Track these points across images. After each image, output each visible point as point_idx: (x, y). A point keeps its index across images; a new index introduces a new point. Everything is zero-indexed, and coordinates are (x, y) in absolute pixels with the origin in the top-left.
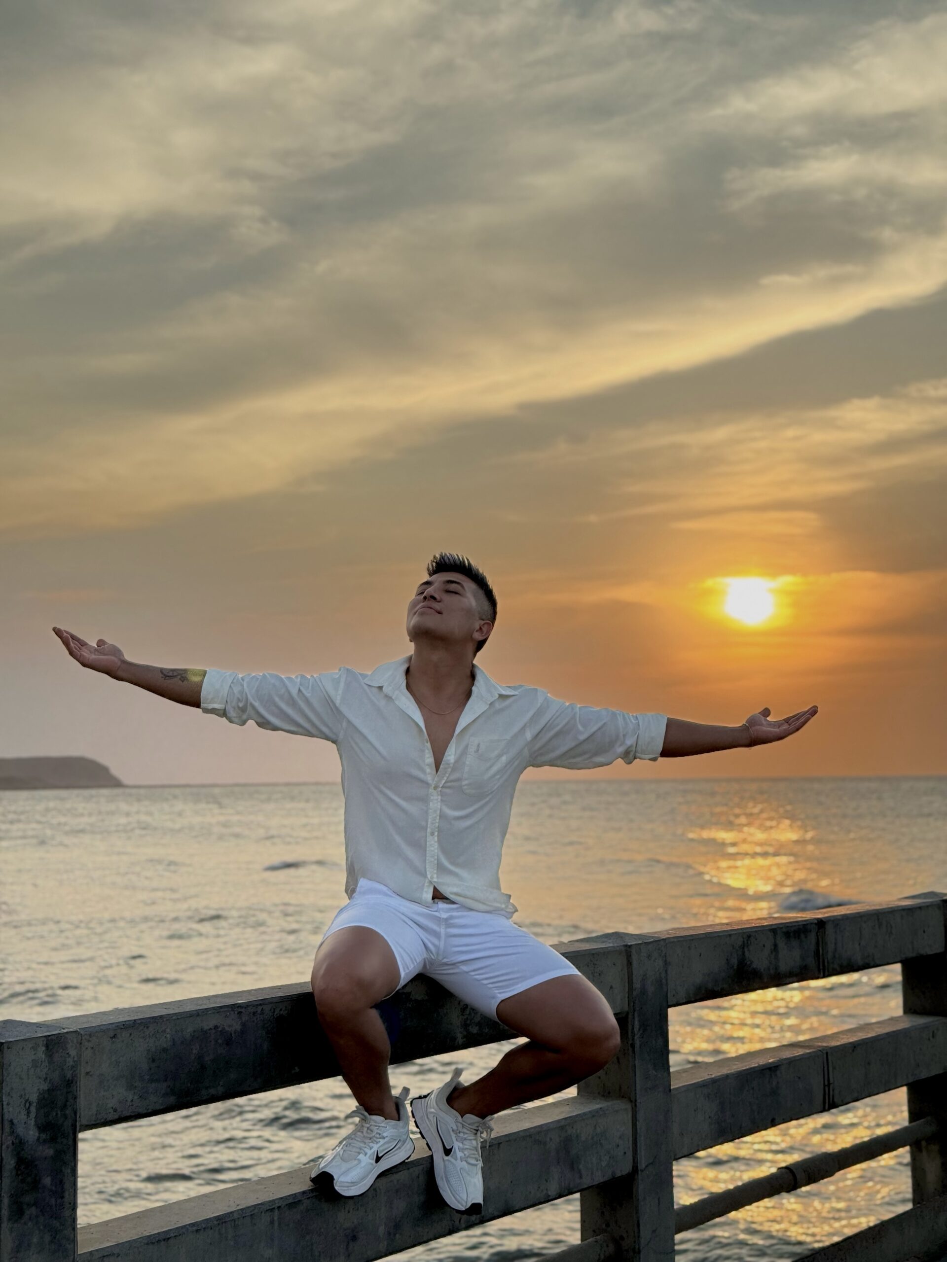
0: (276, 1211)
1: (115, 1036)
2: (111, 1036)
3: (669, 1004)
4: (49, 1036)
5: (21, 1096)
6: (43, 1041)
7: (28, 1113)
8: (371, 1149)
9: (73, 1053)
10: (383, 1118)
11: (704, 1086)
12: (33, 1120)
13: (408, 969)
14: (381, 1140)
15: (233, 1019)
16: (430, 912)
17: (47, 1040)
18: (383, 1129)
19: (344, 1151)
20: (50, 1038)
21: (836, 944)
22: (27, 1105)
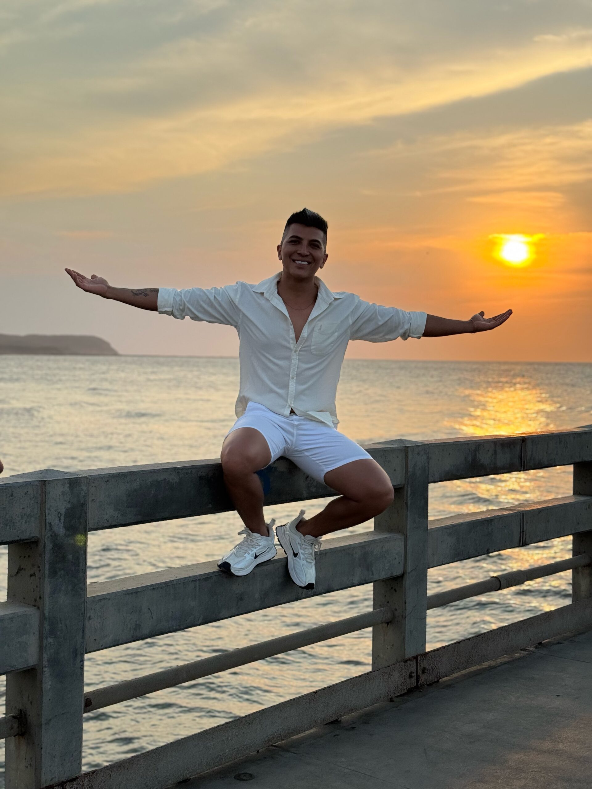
0: (198, 581)
1: (108, 481)
2: (106, 481)
3: (429, 481)
4: (71, 478)
5: (56, 510)
6: (68, 481)
7: (60, 519)
8: (252, 551)
9: (84, 488)
10: (260, 535)
11: (448, 528)
12: (62, 523)
13: (275, 452)
14: (258, 547)
15: (174, 476)
16: (288, 421)
17: (70, 481)
18: (259, 541)
19: (237, 551)
20: (71, 480)
21: (532, 451)
22: (59, 515)
